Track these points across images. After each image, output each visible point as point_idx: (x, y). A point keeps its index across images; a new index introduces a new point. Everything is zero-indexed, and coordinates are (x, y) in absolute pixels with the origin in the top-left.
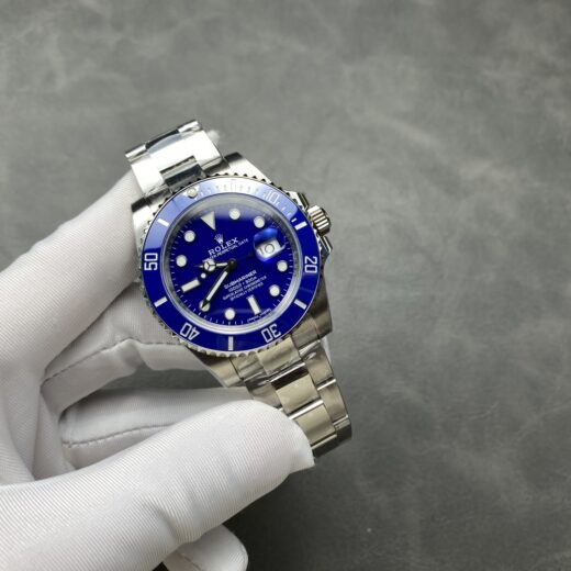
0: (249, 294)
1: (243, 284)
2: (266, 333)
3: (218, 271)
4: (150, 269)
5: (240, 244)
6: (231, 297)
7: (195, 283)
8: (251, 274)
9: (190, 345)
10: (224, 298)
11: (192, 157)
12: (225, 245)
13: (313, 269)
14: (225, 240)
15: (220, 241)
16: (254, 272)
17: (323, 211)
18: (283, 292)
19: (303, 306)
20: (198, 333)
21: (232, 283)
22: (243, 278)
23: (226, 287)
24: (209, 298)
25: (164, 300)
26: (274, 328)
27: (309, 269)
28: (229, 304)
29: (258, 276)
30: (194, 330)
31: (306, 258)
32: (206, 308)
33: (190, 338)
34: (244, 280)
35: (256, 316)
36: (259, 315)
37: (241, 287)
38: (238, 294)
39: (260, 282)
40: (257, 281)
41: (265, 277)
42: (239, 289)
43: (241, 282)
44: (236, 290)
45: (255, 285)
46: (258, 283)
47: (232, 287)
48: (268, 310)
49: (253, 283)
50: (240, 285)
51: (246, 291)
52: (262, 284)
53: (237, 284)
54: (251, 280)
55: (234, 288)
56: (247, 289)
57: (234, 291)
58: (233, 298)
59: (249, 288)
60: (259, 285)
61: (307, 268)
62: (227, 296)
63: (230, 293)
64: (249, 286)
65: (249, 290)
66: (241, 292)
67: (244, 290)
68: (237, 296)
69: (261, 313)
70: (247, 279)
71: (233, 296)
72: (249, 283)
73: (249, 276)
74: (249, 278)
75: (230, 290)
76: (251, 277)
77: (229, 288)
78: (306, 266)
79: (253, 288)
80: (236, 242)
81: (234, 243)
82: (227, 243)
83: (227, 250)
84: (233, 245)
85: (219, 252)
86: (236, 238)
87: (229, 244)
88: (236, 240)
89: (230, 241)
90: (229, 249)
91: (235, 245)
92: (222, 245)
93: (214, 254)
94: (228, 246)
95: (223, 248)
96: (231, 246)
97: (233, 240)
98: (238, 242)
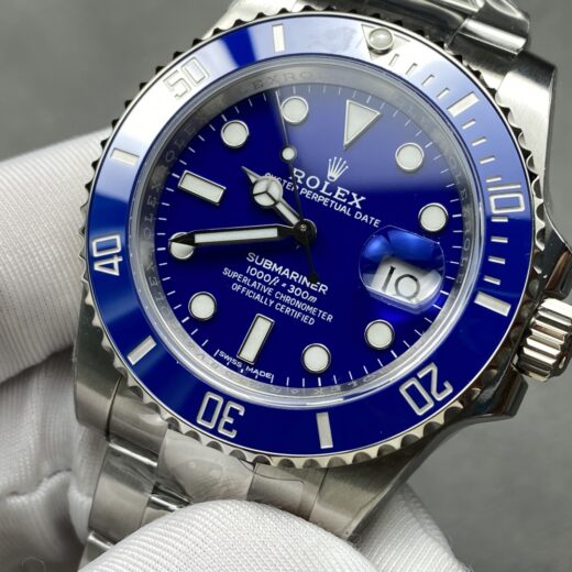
0: (269, 312)
1: (283, 286)
2: (212, 403)
3: (268, 216)
5: (359, 216)
6: (239, 281)
7: (212, 192)
8: (313, 285)
10: (227, 272)
12: (332, 188)
13: (421, 402)
15: (334, 174)
16: (323, 288)
18: (326, 378)
20: (116, 273)
21: (268, 264)
22: (294, 276)
24: (201, 238)
26: (233, 413)
28: (221, 292)
29: (322, 302)
30: (116, 261)
31: (433, 368)
32: (180, 251)
33: (97, 267)
34: (292, 281)
35: (239, 360)
36: (245, 364)
37: (272, 286)
38: (255, 290)
39: (311, 316)
40: (308, 308)
41: (330, 318)
42: (267, 285)
43: (283, 279)
44: (258, 281)
45: (299, 310)
46: (307, 313)
47: (260, 268)
48: (267, 375)
49: (299, 304)
50: (276, 280)
51: (272, 302)
52: (312, 322)
53: (274, 274)
54: (301, 293)
55: (260, 275)
56: (277, 301)
57: (254, 279)
58: (238, 288)
59: (282, 303)
60: (305, 319)
61: (413, 386)
62: (235, 275)
63: (245, 274)
64: (288, 299)
65: (279, 307)
66: (262, 293)
67: (272, 297)
68: (248, 293)
69: (251, 366)
70: (297, 285)
71: (244, 285)
72: (292, 295)
73: (308, 284)
74: (304, 287)
75: (250, 270)
76: (309, 290)
77: (253, 265)
78: (413, 382)
79: (288, 311)
80: (355, 204)
81: (351, 203)
82: (340, 189)
83: (326, 200)
84: (343, 204)
85: (308, 189)
86: (363, 198)
87: (339, 196)
88: (360, 203)
89: (348, 192)
90: (329, 203)
91: (348, 206)
92: (327, 183)
93: (298, 184)
94: (336, 197)
95: (323, 191)
96: (339, 202)
97: (354, 195)
98: (358, 210)
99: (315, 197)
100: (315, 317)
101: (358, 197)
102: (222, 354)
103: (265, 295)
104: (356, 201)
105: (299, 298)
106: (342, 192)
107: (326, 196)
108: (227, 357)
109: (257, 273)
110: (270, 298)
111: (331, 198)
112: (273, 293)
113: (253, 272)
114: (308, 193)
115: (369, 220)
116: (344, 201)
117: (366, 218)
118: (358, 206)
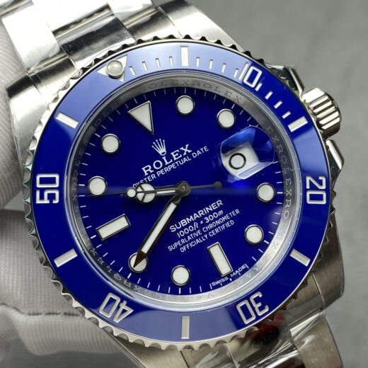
0: (211, 241)
1: (201, 223)
2: (244, 308)
3: (161, 203)
4: (46, 201)
5: (195, 155)
6: (182, 246)
7: (120, 224)
8: (213, 207)
9: (117, 332)
10: (171, 248)
11: (107, 7)
12: (169, 157)
13: (320, 197)
14: (169, 150)
15: (162, 150)
16: (219, 203)
17: (331, 99)
18: (268, 237)
19: (305, 261)
20: (130, 311)
21: (183, 223)
22: (201, 213)
23: (173, 229)
24: (146, 249)
25: (71, 255)
26: (257, 300)
27: (313, 197)
28: (179, 259)
29: (226, 209)
30: (123, 306)
31: (309, 179)
32: (142, 266)
33: (117, 321)
34: (203, 217)
35: (224, 277)
36: (228, 275)
37: (197, 229)
38: (192, 240)
39: (229, 220)
40: (224, 219)
41: (237, 211)
42: (195, 231)
43: (198, 220)
44: (189, 234)
45: (221, 224)
46: (226, 221)
47: (183, 228)
48: (243, 267)
49: (218, 222)
50: (196, 225)
51: (206, 236)
52: (232, 222)
53: (192, 223)
54: (213, 216)
55: (186, 231)
56: (207, 233)
57: (186, 236)
58: (184, 248)
59: (211, 230)
60: (228, 225)
61: (310, 195)
62: (176, 245)
63: (180, 239)
64: (211, 226)
65: (211, 234)
66: (197, 238)
67: (204, 234)
68: (191, 245)
69: (232, 273)
70: (207, 215)
71: (185, 244)
72: (211, 222)
73: (211, 209)
74: (211, 213)
75: (179, 235)
76: (214, 211)
77: (178, 231)
78: (308, 193)
79: (217, 231)
80: (187, 152)
81: (185, 154)
82: (172, 154)
83: (173, 166)
84: (182, 158)
85: (159, 170)
86: (187, 146)
87: (176, 157)
88: (188, 149)
89: (178, 151)
90: (176, 164)
91: (185, 156)
92: (164, 158)
93: (152, 173)
94: (175, 159)
95: (167, 163)
96: (180, 159)
97: (182, 149)
98: (191, 153)
99: (167, 170)
100: (231, 219)
101: (185, 148)
102: (214, 284)
103: (200, 236)
104: (186, 150)
105: (215, 220)
106: (175, 154)
107: (171, 164)
108: (218, 282)
109: (184, 232)
110: (202, 235)
111: (174, 162)
112: (202, 231)
113: (182, 233)
114: (162, 172)
115: (201, 151)
116: (181, 156)
117: (199, 152)
118: (189, 151)
